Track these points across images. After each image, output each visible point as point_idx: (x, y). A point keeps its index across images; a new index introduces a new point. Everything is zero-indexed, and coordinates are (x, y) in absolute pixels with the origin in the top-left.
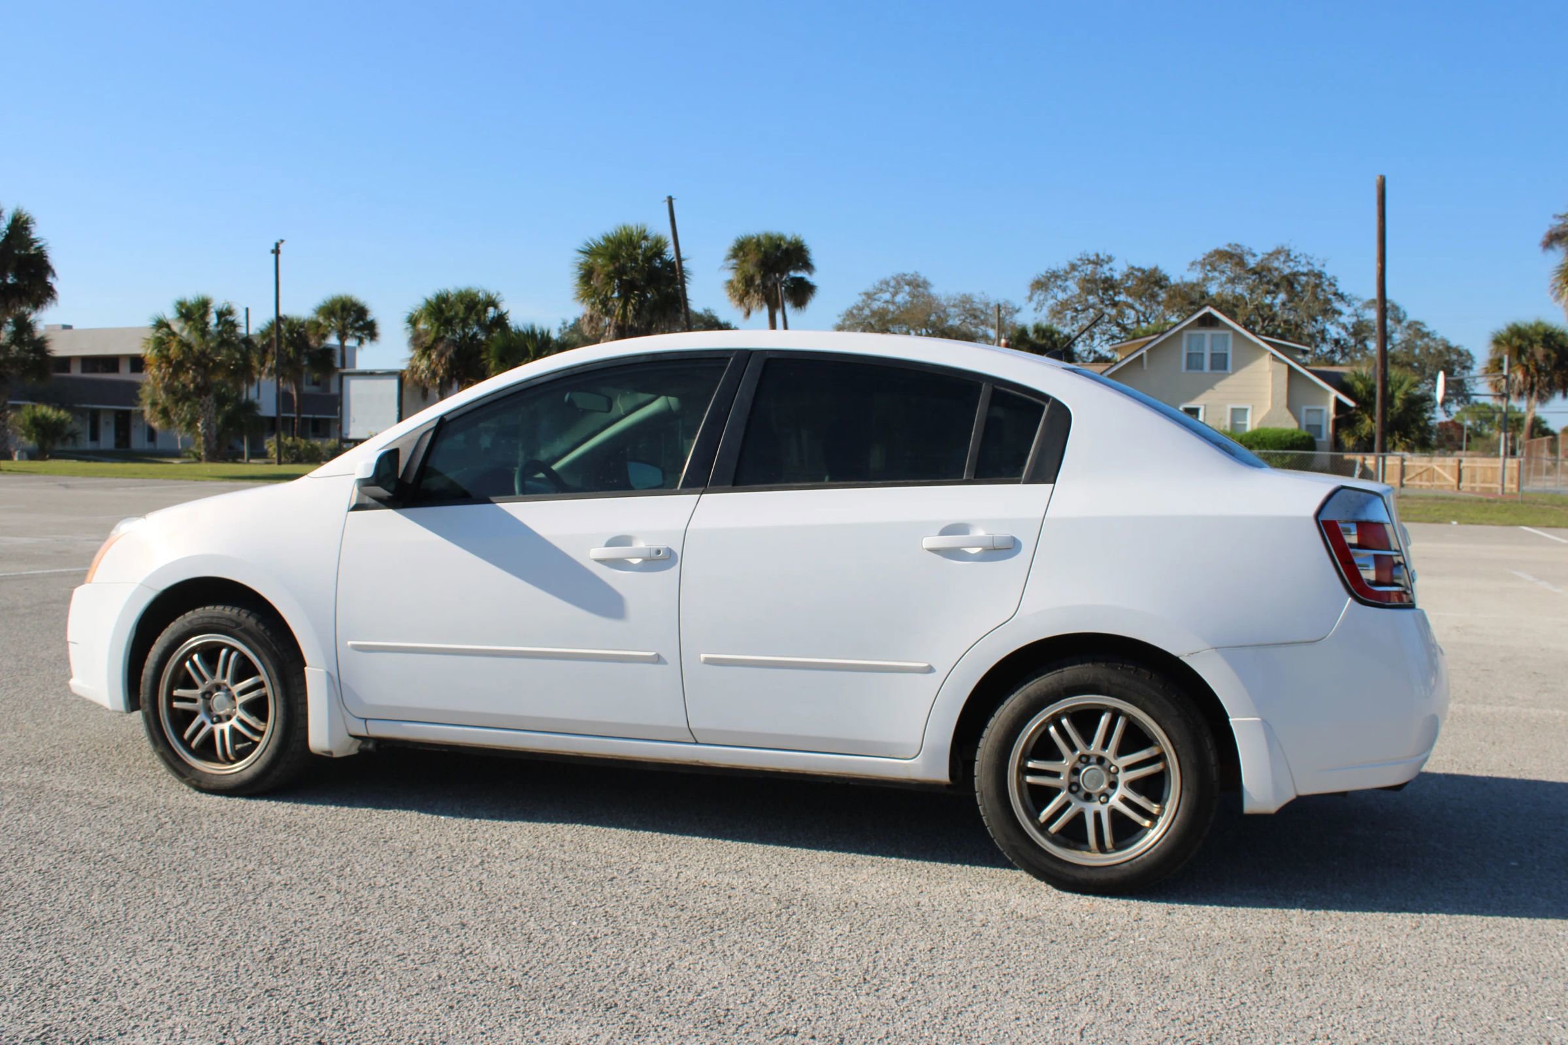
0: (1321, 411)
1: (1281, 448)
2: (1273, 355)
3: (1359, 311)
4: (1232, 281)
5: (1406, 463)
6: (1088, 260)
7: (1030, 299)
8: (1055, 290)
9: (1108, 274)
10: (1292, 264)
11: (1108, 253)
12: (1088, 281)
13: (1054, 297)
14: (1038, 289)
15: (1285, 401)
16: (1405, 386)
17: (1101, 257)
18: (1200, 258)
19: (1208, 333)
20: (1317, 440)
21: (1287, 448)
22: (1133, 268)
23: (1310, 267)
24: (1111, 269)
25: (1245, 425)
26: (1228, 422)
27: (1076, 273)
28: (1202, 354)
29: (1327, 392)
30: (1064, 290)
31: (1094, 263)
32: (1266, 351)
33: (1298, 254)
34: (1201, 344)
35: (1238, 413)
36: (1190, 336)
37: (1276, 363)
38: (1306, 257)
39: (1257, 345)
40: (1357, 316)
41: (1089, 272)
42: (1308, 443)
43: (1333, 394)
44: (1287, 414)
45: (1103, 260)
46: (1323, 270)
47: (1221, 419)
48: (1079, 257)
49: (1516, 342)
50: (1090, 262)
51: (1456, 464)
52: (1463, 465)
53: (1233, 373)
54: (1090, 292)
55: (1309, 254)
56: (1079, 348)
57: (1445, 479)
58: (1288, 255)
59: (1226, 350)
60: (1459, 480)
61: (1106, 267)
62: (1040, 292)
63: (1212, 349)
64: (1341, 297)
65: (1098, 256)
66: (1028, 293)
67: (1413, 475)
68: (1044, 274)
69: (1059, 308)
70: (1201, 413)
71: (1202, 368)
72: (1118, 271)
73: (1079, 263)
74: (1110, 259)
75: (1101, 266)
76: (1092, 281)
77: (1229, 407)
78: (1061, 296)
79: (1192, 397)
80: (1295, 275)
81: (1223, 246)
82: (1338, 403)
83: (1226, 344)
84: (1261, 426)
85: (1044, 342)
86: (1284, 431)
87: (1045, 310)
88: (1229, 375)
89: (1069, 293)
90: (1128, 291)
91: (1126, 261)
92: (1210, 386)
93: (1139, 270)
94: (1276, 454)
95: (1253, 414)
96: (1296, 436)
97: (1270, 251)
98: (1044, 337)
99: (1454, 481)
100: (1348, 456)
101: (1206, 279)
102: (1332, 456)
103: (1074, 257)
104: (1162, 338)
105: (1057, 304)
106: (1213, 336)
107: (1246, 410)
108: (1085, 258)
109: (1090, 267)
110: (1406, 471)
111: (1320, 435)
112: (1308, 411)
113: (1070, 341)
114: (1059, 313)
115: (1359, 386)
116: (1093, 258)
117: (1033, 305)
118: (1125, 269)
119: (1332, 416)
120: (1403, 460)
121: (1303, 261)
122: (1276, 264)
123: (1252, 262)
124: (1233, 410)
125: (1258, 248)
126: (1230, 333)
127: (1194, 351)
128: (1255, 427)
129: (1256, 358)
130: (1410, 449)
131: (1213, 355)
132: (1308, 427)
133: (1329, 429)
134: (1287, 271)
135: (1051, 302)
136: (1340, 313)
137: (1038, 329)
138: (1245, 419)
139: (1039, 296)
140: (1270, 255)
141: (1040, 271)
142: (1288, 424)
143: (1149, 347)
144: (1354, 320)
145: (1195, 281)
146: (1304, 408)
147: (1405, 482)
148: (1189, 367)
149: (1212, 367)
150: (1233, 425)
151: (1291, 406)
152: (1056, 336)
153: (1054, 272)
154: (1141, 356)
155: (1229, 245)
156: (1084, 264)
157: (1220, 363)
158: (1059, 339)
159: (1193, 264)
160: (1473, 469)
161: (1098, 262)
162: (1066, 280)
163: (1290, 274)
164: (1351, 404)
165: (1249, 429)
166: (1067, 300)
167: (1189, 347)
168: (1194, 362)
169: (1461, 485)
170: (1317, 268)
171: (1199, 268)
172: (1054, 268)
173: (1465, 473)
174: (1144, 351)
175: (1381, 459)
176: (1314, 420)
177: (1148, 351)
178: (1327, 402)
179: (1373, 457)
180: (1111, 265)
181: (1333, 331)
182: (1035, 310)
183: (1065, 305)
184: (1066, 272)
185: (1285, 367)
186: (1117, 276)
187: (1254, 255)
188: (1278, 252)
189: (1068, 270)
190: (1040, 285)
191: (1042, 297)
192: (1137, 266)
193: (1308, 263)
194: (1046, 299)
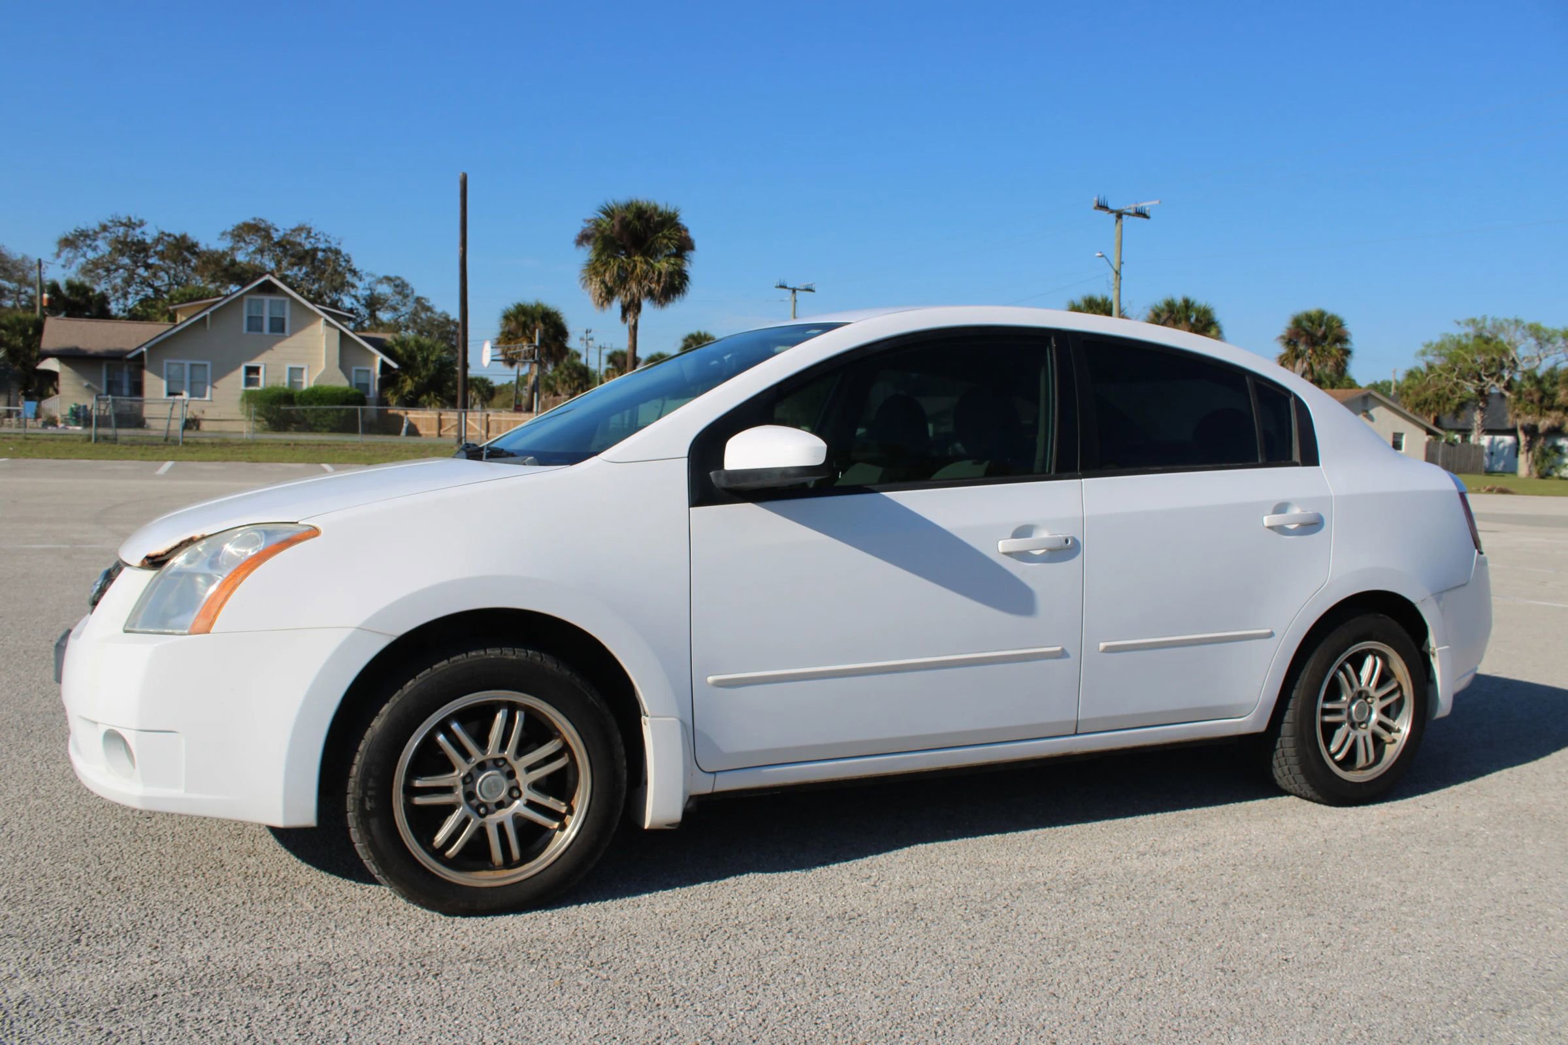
0: (368, 371)
1: (337, 404)
2: (326, 320)
3: (373, 286)
4: (261, 251)
5: (442, 417)
6: (120, 222)
7: (58, 255)
8: (85, 248)
9: (140, 237)
10: (313, 241)
11: (140, 217)
12: (120, 242)
13: (84, 255)
14: (67, 246)
15: (337, 362)
16: (437, 353)
17: (133, 220)
18: (230, 229)
19: (267, 299)
20: (367, 396)
21: (343, 404)
22: (163, 233)
23: (328, 245)
24: (143, 233)
25: (302, 383)
26: (286, 380)
27: (107, 234)
28: (262, 318)
29: (373, 355)
30: (95, 249)
31: (125, 225)
32: (321, 317)
33: (317, 232)
34: (260, 308)
35: (295, 372)
36: (250, 301)
37: (330, 329)
38: (324, 235)
39: (313, 312)
40: (371, 289)
41: (120, 234)
42: (358, 397)
43: (379, 357)
44: (340, 374)
45: (135, 224)
46: (339, 247)
47: (279, 377)
48: (110, 219)
49: (523, 319)
50: (122, 224)
51: (484, 418)
52: (490, 418)
53: (291, 335)
54: (123, 254)
55: (327, 233)
56: (114, 307)
57: (475, 430)
58: (309, 232)
59: (284, 314)
60: (488, 431)
61: (138, 231)
62: (68, 249)
63: (271, 313)
64: (354, 272)
65: (130, 219)
66: (56, 250)
67: (449, 427)
68: (73, 232)
69: (90, 266)
70: (262, 371)
71: (261, 330)
72: (149, 234)
73: (110, 224)
74: (141, 224)
75: (134, 229)
76: (124, 243)
77: (288, 366)
78: (91, 255)
79: (252, 358)
80: (315, 250)
81: (248, 218)
82: (383, 364)
83: (283, 309)
84: (317, 384)
85: (78, 299)
86: (338, 389)
87: (74, 269)
88: (286, 337)
89: (101, 253)
90: (162, 255)
91: (156, 227)
92: (270, 346)
93: (169, 235)
94: (332, 410)
95: (309, 373)
96: (350, 392)
97: (293, 228)
98: (77, 295)
99: (484, 432)
100: (392, 411)
101: (232, 249)
102: (378, 410)
103: (105, 218)
104: (226, 301)
105: (87, 263)
106: (271, 302)
107: (302, 369)
108: (116, 220)
109: (122, 230)
110: (443, 423)
111: (368, 392)
112: (357, 371)
113: (103, 299)
114: (91, 271)
115: (399, 350)
116: (124, 221)
117: (61, 261)
118: (156, 234)
119: (378, 376)
120: (440, 415)
121: (322, 239)
122: (298, 240)
123: (276, 237)
124: (291, 369)
125: (282, 224)
126: (288, 300)
127: (254, 314)
128: (312, 385)
129: (311, 323)
130: (443, 406)
131: (272, 319)
132: (358, 385)
133: (375, 387)
134: (308, 246)
135: (82, 260)
136: (353, 286)
137: (70, 286)
138: (301, 377)
139: (67, 253)
140: (294, 231)
141: (69, 230)
142: (340, 382)
143: (212, 309)
144: (368, 292)
145: (220, 250)
146: (354, 369)
147: (442, 433)
148: (249, 329)
149: (272, 330)
150: (291, 382)
151: (344, 366)
152: (91, 294)
153: (83, 231)
154: (205, 318)
155: (255, 219)
156: (115, 226)
157: (278, 327)
158: (94, 297)
159: (223, 234)
160: (499, 422)
161: (130, 225)
162: (95, 240)
163: (311, 249)
164: (395, 366)
165: (305, 387)
166: (98, 259)
167: (249, 311)
168: (255, 324)
169: (490, 435)
170: (334, 245)
171: (229, 238)
172: (83, 227)
173: (493, 426)
174: (207, 313)
175: (463, 415)
176: (362, 380)
177: (212, 313)
178: (373, 364)
179: (456, 413)
180: (143, 229)
181: (348, 302)
182: (64, 266)
183: (96, 264)
184: (96, 233)
185: (337, 332)
186: (149, 240)
187: (277, 230)
188: (300, 229)
189: (97, 230)
190: (68, 243)
191: (71, 255)
192: (167, 232)
193: (326, 241)
194: (75, 257)
